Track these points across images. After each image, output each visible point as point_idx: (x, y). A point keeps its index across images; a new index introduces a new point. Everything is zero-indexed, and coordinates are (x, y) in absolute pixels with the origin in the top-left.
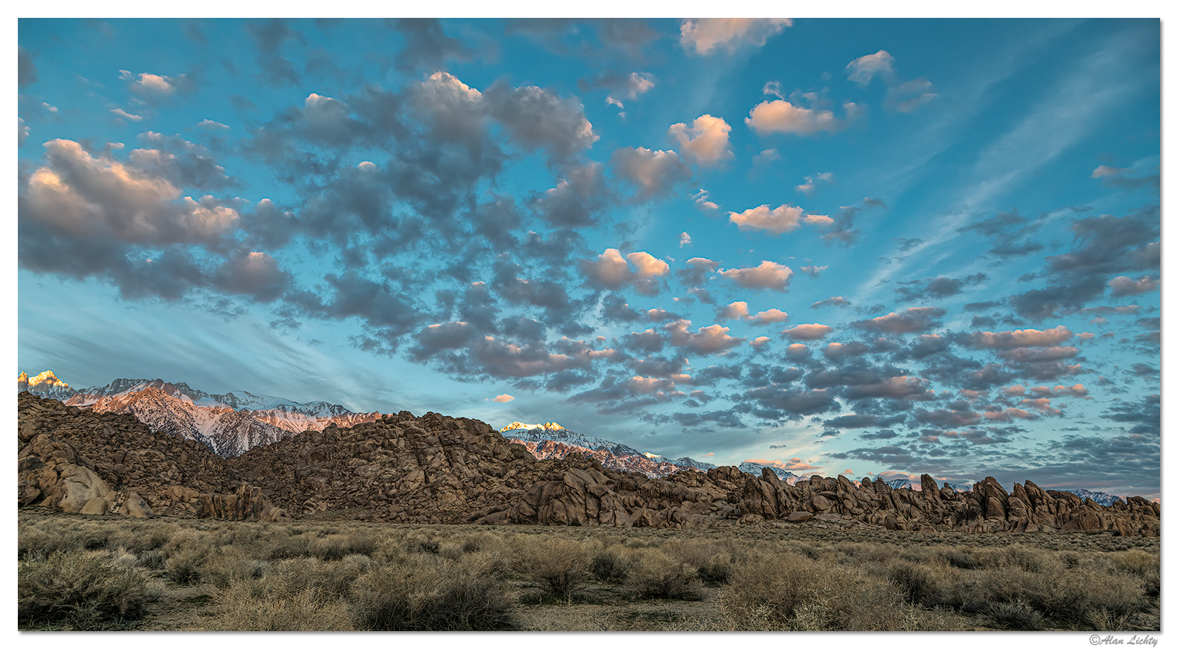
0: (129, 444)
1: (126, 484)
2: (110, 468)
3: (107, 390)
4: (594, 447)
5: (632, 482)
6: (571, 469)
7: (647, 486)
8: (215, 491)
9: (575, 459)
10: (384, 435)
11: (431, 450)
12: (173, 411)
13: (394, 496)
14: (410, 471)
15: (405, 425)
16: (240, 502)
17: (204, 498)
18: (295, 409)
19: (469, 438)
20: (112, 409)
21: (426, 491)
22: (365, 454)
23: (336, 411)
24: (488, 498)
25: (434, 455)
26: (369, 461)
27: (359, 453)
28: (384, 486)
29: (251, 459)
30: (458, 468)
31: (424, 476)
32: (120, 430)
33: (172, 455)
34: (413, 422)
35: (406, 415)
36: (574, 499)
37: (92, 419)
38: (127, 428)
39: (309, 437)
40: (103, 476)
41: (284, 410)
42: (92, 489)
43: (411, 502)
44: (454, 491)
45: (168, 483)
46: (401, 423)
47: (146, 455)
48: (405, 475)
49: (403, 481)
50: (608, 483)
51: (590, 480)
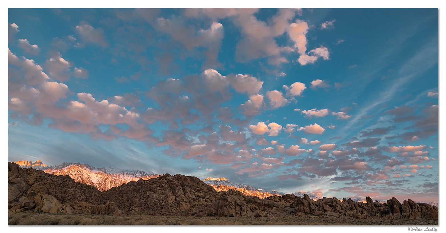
0: (67, 186)
1: (66, 201)
2: (60, 195)
3: (60, 167)
4: (239, 187)
5: (253, 200)
6: (230, 195)
7: (259, 201)
8: (98, 204)
9: (232, 191)
10: (160, 183)
11: (177, 188)
12: (83, 174)
13: (163, 205)
14: (170, 196)
15: (168, 179)
16: (107, 208)
17: (94, 207)
18: (127, 173)
19: (191, 183)
20: (62, 174)
21: (175, 204)
22: (153, 190)
23: (142, 174)
24: (199, 206)
25: (178, 190)
26: (154, 192)
27: (151, 189)
28: (160, 202)
29: (111, 192)
30: (187, 195)
31: (174, 198)
32: (64, 182)
33: (82, 190)
34: (171, 178)
35: (168, 175)
36: (231, 206)
37: (54, 177)
38: (66, 181)
39: (132, 183)
40: (58, 198)
41: (123, 174)
42: (54, 203)
43: (170, 208)
44: (186, 204)
45: (81, 201)
46: (166, 178)
47: (73, 191)
48: (168, 198)
49: (167, 200)
50: (244, 200)
51: (237, 199)
